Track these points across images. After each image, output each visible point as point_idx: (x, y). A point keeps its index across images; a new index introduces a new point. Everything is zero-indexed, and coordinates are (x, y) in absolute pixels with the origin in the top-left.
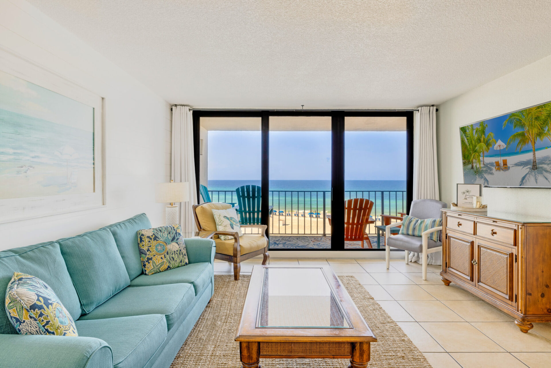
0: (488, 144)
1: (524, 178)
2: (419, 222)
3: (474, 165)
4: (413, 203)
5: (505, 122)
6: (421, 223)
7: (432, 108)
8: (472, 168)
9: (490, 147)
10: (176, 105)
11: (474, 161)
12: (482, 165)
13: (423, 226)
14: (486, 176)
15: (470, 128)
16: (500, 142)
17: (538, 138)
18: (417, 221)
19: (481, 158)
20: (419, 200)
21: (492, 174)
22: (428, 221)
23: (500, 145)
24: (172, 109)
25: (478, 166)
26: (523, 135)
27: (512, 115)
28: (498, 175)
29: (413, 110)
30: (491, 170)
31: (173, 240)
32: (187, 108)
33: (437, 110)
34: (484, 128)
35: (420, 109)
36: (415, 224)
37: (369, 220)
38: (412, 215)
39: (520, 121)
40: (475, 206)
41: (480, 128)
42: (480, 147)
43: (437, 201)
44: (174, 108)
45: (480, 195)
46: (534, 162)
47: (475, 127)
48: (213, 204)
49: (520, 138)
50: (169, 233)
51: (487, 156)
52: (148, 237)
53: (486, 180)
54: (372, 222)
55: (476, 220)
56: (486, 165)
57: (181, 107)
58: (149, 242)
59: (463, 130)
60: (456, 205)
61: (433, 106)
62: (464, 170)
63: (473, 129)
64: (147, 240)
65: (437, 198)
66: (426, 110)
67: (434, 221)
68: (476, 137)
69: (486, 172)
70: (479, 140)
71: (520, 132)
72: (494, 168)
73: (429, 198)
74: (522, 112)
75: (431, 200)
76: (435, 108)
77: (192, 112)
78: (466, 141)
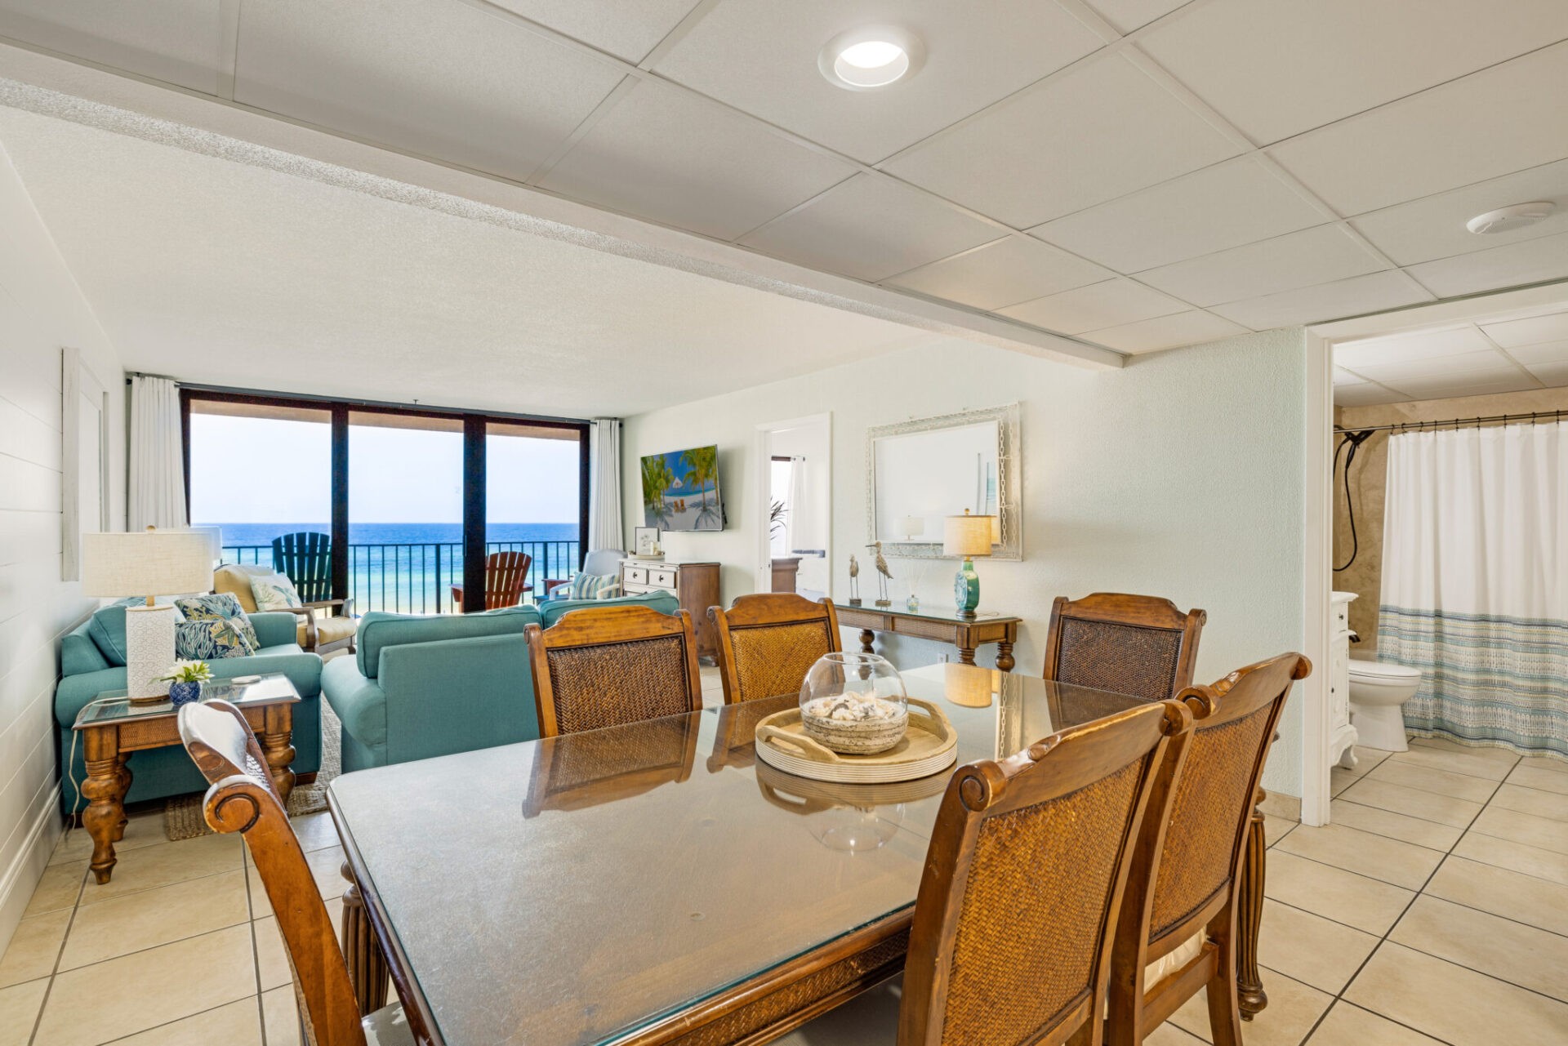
0: (667, 481)
1: (697, 521)
2: (595, 580)
3: (655, 504)
4: (588, 555)
5: (681, 459)
6: (598, 581)
7: (613, 422)
8: (654, 508)
9: (670, 484)
10: (138, 374)
11: (655, 499)
12: (663, 506)
13: (600, 584)
14: (667, 518)
15: (651, 460)
16: (677, 480)
17: (706, 479)
18: (593, 579)
19: (662, 497)
20: (598, 550)
21: (671, 516)
22: (606, 578)
23: (677, 483)
24: (129, 382)
25: (659, 506)
26: (694, 474)
27: (686, 452)
28: (677, 516)
29: (589, 421)
30: (671, 511)
31: (233, 613)
32: (172, 383)
33: (621, 425)
34: (663, 461)
35: (598, 421)
36: (590, 583)
37: (525, 586)
38: (587, 572)
39: (692, 459)
40: (652, 553)
41: (660, 461)
42: (661, 484)
43: (617, 551)
44: (135, 380)
45: (659, 540)
46: (704, 504)
47: (655, 459)
48: (243, 567)
49: (692, 478)
50: (225, 605)
51: (667, 495)
52: (196, 610)
53: (667, 524)
54: (530, 589)
55: (649, 568)
56: (666, 506)
57: (155, 379)
58: (200, 616)
59: (644, 460)
60: (635, 553)
61: (616, 419)
62: (646, 510)
63: (653, 462)
64: (196, 614)
65: (621, 547)
66: (605, 424)
67: (613, 577)
68: (656, 470)
69: (666, 513)
70: (659, 475)
71: (693, 470)
72: (673, 509)
73: (609, 547)
74: (693, 450)
75: (611, 550)
76: (618, 422)
77: (178, 390)
78: (647, 474)
